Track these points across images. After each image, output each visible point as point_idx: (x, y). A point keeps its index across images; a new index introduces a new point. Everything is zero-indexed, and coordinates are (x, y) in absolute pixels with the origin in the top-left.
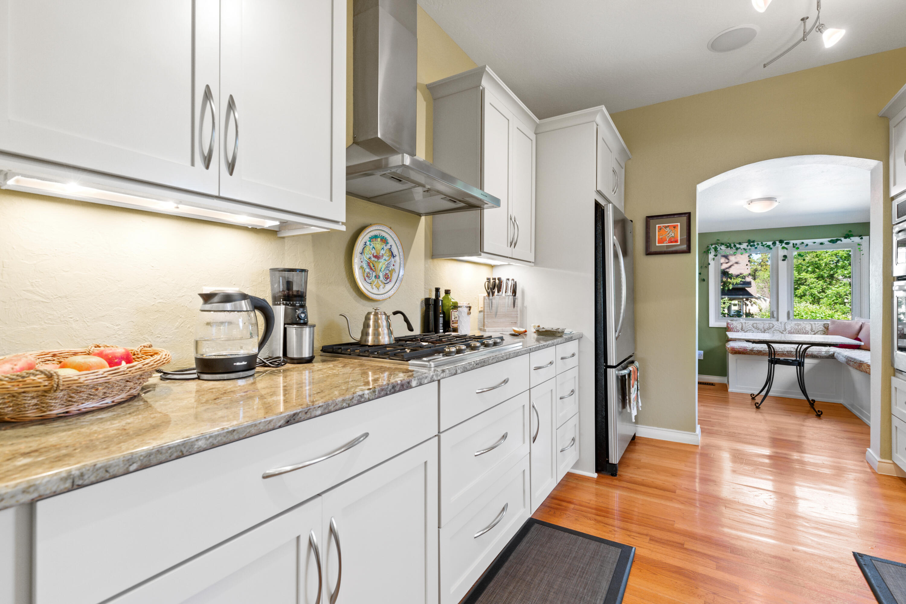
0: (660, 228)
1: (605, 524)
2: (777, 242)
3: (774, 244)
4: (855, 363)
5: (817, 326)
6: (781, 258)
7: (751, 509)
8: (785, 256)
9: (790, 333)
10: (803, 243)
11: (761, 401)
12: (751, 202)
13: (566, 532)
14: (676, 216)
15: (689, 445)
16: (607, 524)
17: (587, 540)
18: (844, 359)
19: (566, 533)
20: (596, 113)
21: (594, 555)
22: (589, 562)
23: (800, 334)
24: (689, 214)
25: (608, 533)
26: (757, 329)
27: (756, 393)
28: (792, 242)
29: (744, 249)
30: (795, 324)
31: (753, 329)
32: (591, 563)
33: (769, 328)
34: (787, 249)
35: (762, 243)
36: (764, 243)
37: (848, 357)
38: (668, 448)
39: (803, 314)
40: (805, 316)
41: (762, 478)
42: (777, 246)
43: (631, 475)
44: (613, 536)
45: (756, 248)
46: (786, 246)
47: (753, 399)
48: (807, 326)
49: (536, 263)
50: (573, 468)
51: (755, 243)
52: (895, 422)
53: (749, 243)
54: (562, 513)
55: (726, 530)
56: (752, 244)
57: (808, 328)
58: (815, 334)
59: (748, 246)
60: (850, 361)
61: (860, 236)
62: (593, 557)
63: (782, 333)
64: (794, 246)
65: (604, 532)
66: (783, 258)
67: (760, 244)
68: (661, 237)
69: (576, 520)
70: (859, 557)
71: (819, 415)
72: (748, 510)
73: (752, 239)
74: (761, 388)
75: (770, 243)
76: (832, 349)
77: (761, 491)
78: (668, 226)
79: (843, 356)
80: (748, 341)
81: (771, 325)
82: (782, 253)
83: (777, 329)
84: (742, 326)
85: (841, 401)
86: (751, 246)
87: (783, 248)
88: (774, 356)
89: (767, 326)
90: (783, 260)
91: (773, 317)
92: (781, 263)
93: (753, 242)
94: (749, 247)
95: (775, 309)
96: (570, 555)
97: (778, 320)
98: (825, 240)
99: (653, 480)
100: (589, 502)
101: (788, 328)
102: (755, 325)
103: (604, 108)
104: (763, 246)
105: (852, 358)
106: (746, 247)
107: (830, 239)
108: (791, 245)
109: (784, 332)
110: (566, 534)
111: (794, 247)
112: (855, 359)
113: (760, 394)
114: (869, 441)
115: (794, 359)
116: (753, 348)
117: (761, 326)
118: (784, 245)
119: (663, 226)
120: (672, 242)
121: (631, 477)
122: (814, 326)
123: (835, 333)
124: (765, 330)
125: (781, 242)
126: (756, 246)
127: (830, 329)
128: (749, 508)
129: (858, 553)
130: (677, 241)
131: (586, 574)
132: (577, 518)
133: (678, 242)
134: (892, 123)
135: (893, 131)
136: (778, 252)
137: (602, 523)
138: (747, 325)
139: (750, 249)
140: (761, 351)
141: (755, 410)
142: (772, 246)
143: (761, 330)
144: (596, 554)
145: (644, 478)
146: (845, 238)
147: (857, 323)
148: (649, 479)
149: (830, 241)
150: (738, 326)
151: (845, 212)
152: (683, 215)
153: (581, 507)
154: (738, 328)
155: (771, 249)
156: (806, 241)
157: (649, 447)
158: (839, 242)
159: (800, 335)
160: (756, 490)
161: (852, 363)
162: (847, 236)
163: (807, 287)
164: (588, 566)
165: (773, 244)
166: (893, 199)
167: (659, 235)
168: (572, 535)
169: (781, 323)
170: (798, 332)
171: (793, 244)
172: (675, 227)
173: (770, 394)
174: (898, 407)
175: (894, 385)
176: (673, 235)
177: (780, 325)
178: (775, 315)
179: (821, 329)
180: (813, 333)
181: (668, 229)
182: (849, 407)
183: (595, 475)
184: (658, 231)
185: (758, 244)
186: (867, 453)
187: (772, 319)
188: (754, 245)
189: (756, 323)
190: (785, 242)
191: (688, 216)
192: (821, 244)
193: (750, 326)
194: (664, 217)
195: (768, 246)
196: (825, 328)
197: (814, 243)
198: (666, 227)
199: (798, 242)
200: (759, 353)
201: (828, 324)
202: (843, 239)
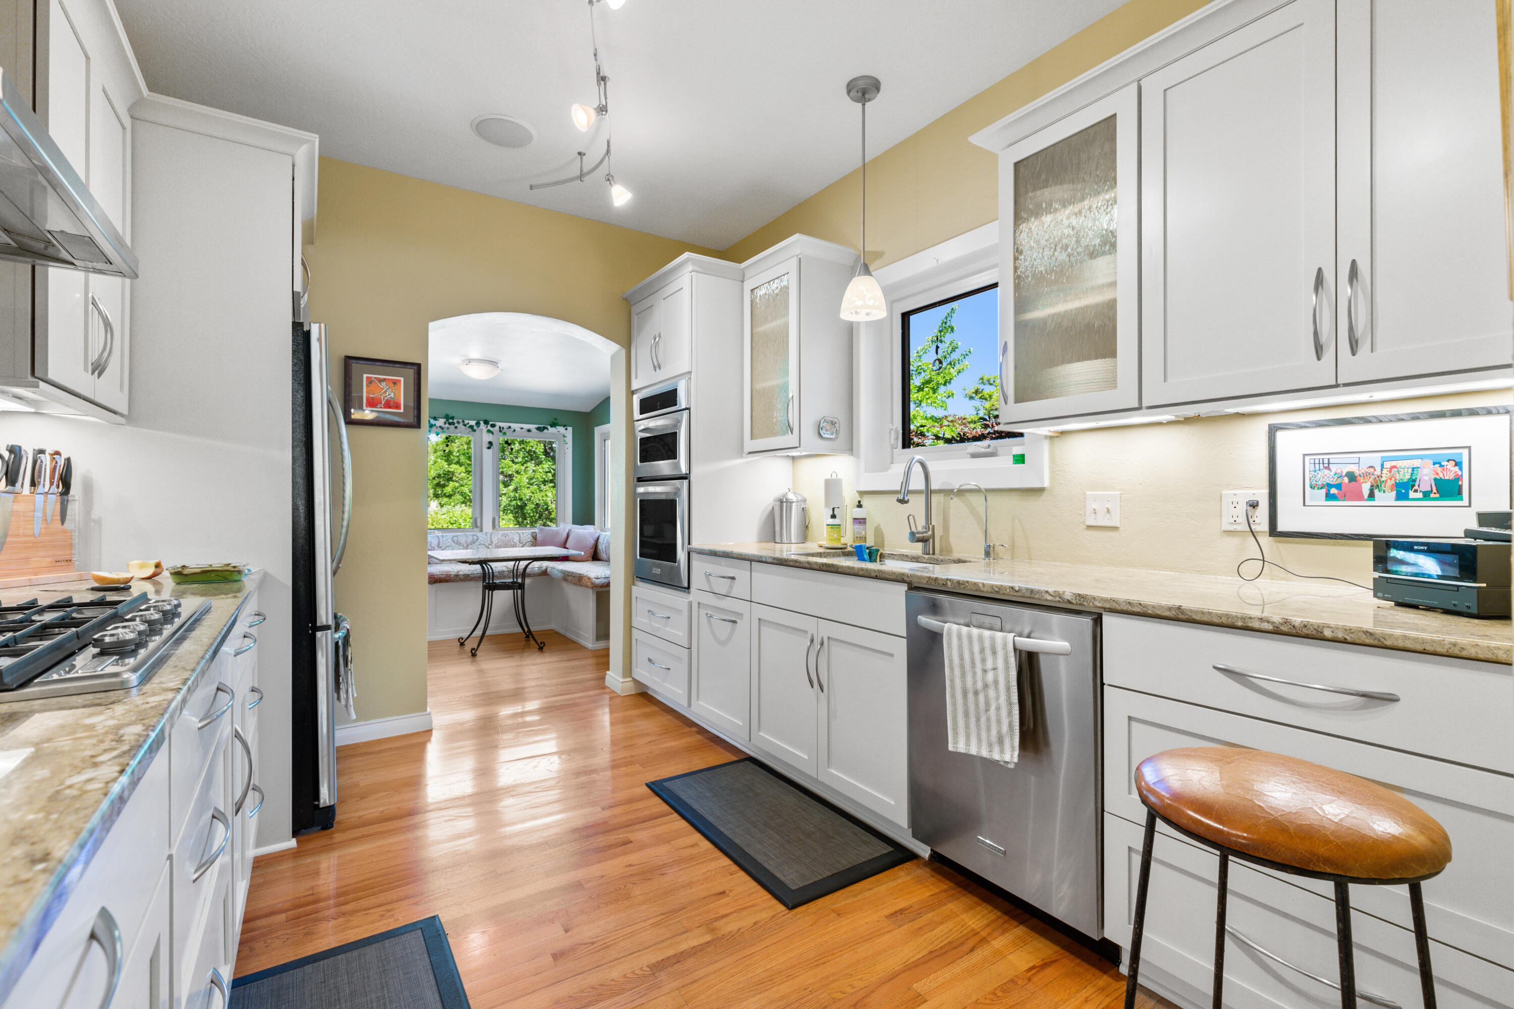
0: (370, 381)
1: (364, 910)
2: (482, 423)
3: (478, 424)
4: (574, 577)
5: (525, 535)
6: (485, 445)
7: (541, 785)
8: (490, 443)
9: (498, 547)
10: (510, 427)
11: (477, 644)
12: (469, 362)
13: (303, 966)
14: (397, 365)
15: (418, 733)
16: (369, 909)
17: (355, 953)
18: (560, 575)
19: (306, 967)
20: (301, 142)
21: (383, 966)
22: (381, 982)
23: (507, 547)
24: (419, 365)
25: (379, 921)
26: (458, 543)
27: (465, 635)
28: (498, 424)
29: (440, 427)
30: (503, 535)
31: (453, 545)
32: (386, 982)
33: (473, 542)
34: (492, 433)
35: (463, 422)
36: (466, 422)
37: (564, 571)
38: (390, 749)
39: (461, 521)
40: (463, 524)
41: (530, 743)
42: (481, 427)
43: (358, 814)
44: (391, 920)
45: (456, 427)
46: (491, 429)
47: (462, 644)
48: (515, 537)
49: (130, 418)
50: (259, 844)
51: (455, 421)
52: (636, 634)
53: (448, 420)
54: (269, 941)
55: (509, 830)
56: (451, 421)
57: (516, 539)
58: (523, 546)
59: (445, 423)
60: (568, 577)
61: (564, 426)
62: (384, 971)
63: (488, 548)
64: (501, 429)
65: (372, 922)
66: (487, 445)
67: (462, 423)
68: (371, 396)
69: (307, 934)
70: (653, 786)
71: (541, 648)
72: (537, 788)
73: (451, 415)
74: (473, 627)
75: (473, 423)
76: (545, 564)
77: (538, 759)
78: (384, 380)
79: (558, 571)
80: (464, 562)
81: (475, 538)
82: (487, 438)
83: (482, 542)
84: (439, 542)
85: (552, 626)
86: (450, 424)
87: (489, 431)
88: (493, 580)
89: (470, 539)
90: (489, 448)
91: (477, 527)
92: (485, 450)
93: (453, 418)
94: (447, 425)
95: (478, 515)
96: (342, 995)
97: (481, 531)
98: (533, 427)
99: (398, 806)
100: (311, 892)
101: (495, 540)
102: (455, 539)
103: (316, 138)
104: (465, 425)
105: (569, 572)
106: (442, 425)
107: (537, 426)
108: (497, 428)
109: (490, 547)
110: (308, 968)
111: (500, 431)
112: (573, 573)
113: (472, 636)
114: (608, 663)
115: (511, 580)
116: (458, 572)
117: (462, 540)
118: (489, 427)
119: (375, 378)
120: (390, 407)
121: (360, 817)
122: (522, 536)
123: (544, 544)
124: (468, 545)
125: (486, 422)
126: (456, 425)
127: (538, 539)
128: (538, 785)
129: (651, 782)
130: (398, 407)
131: (391, 1002)
132: (306, 931)
133: (400, 409)
134: (635, 309)
135: (635, 320)
136: (482, 438)
137: (359, 911)
138: (445, 539)
139: (448, 428)
140: (468, 575)
141: (470, 660)
142: (475, 427)
143: (463, 545)
144: (385, 963)
145: (381, 809)
146: (552, 426)
147: (564, 530)
148: (390, 807)
149: (538, 429)
150: (433, 541)
151: (558, 396)
152: (409, 367)
153: (301, 910)
154: (433, 545)
155: (475, 431)
156: (514, 426)
157: (359, 759)
158: (546, 431)
159: (507, 549)
160: (532, 759)
161: (570, 578)
162: (553, 425)
163: (457, 484)
164: (385, 989)
165: (476, 424)
166: (633, 393)
167: (367, 392)
168: (322, 963)
169: (486, 533)
170: (506, 545)
171: (500, 427)
172: (395, 383)
173: (488, 633)
174: (638, 618)
175: (634, 595)
176: (392, 395)
177: (485, 537)
178: (479, 524)
179: (529, 540)
180: (521, 545)
181: (384, 384)
182: (562, 631)
183: (293, 843)
184: (367, 386)
185: (458, 422)
186: (607, 677)
187: (476, 529)
188: (453, 423)
189: (457, 536)
190: (491, 423)
191: (417, 370)
192: (529, 431)
193: (450, 540)
194: (378, 363)
195: (471, 427)
196: (533, 537)
197: (522, 428)
198: (381, 381)
199: (505, 425)
200: (467, 578)
201: (535, 532)
202: (549, 427)
